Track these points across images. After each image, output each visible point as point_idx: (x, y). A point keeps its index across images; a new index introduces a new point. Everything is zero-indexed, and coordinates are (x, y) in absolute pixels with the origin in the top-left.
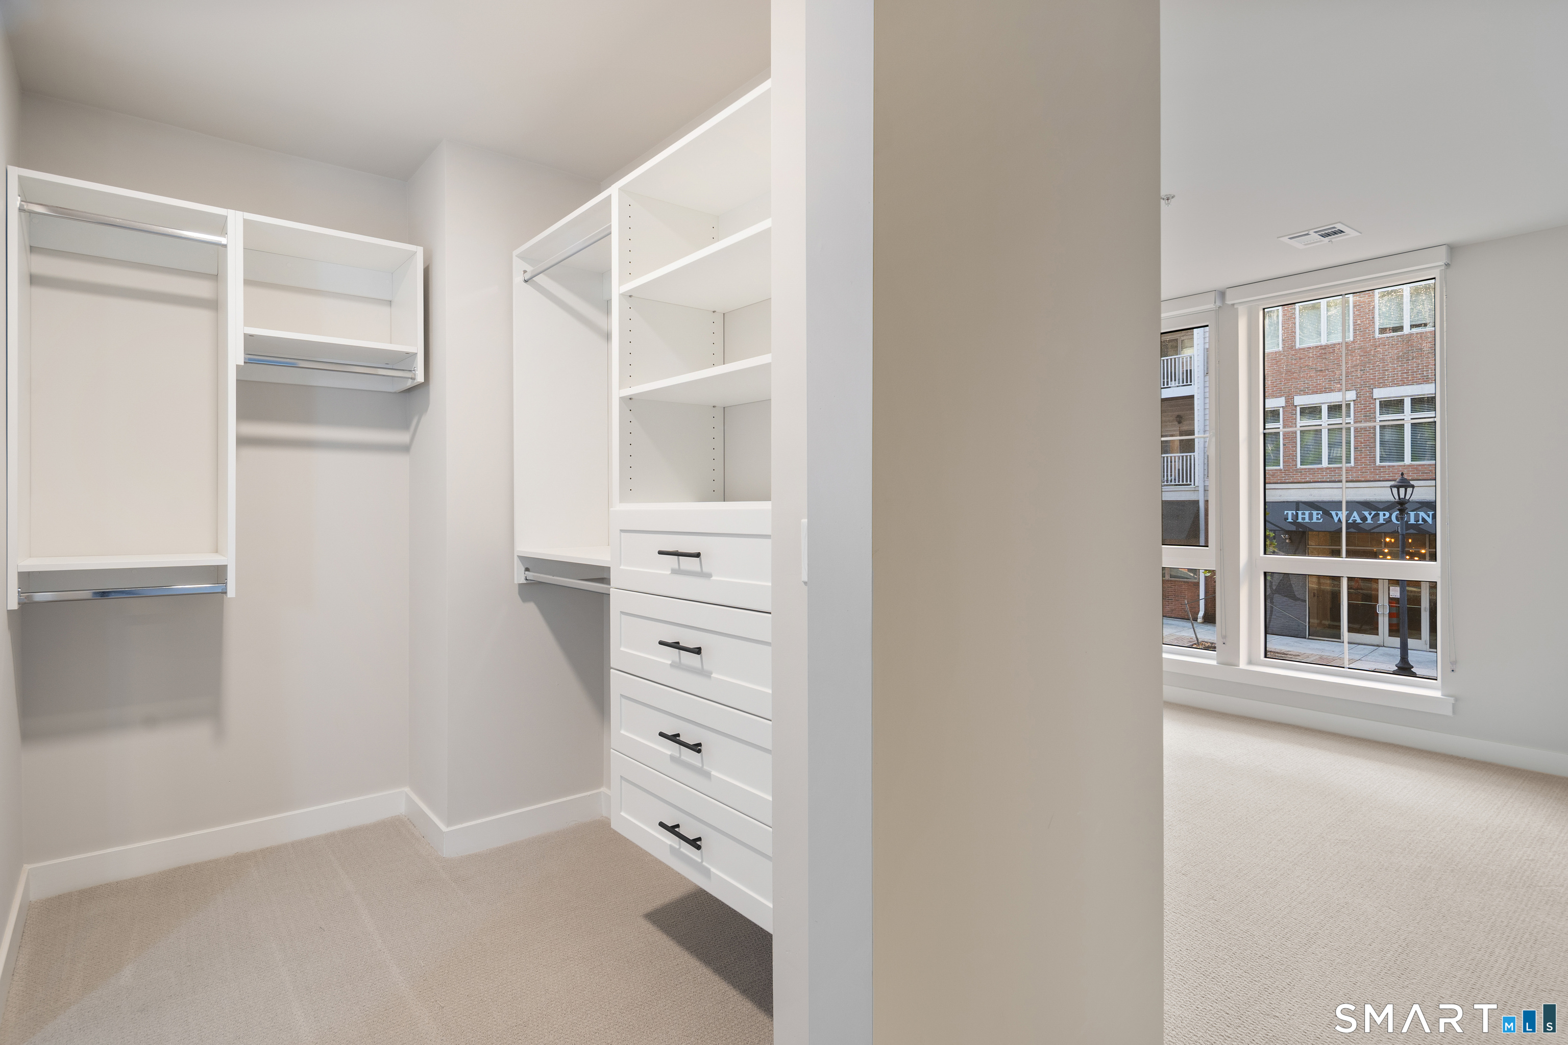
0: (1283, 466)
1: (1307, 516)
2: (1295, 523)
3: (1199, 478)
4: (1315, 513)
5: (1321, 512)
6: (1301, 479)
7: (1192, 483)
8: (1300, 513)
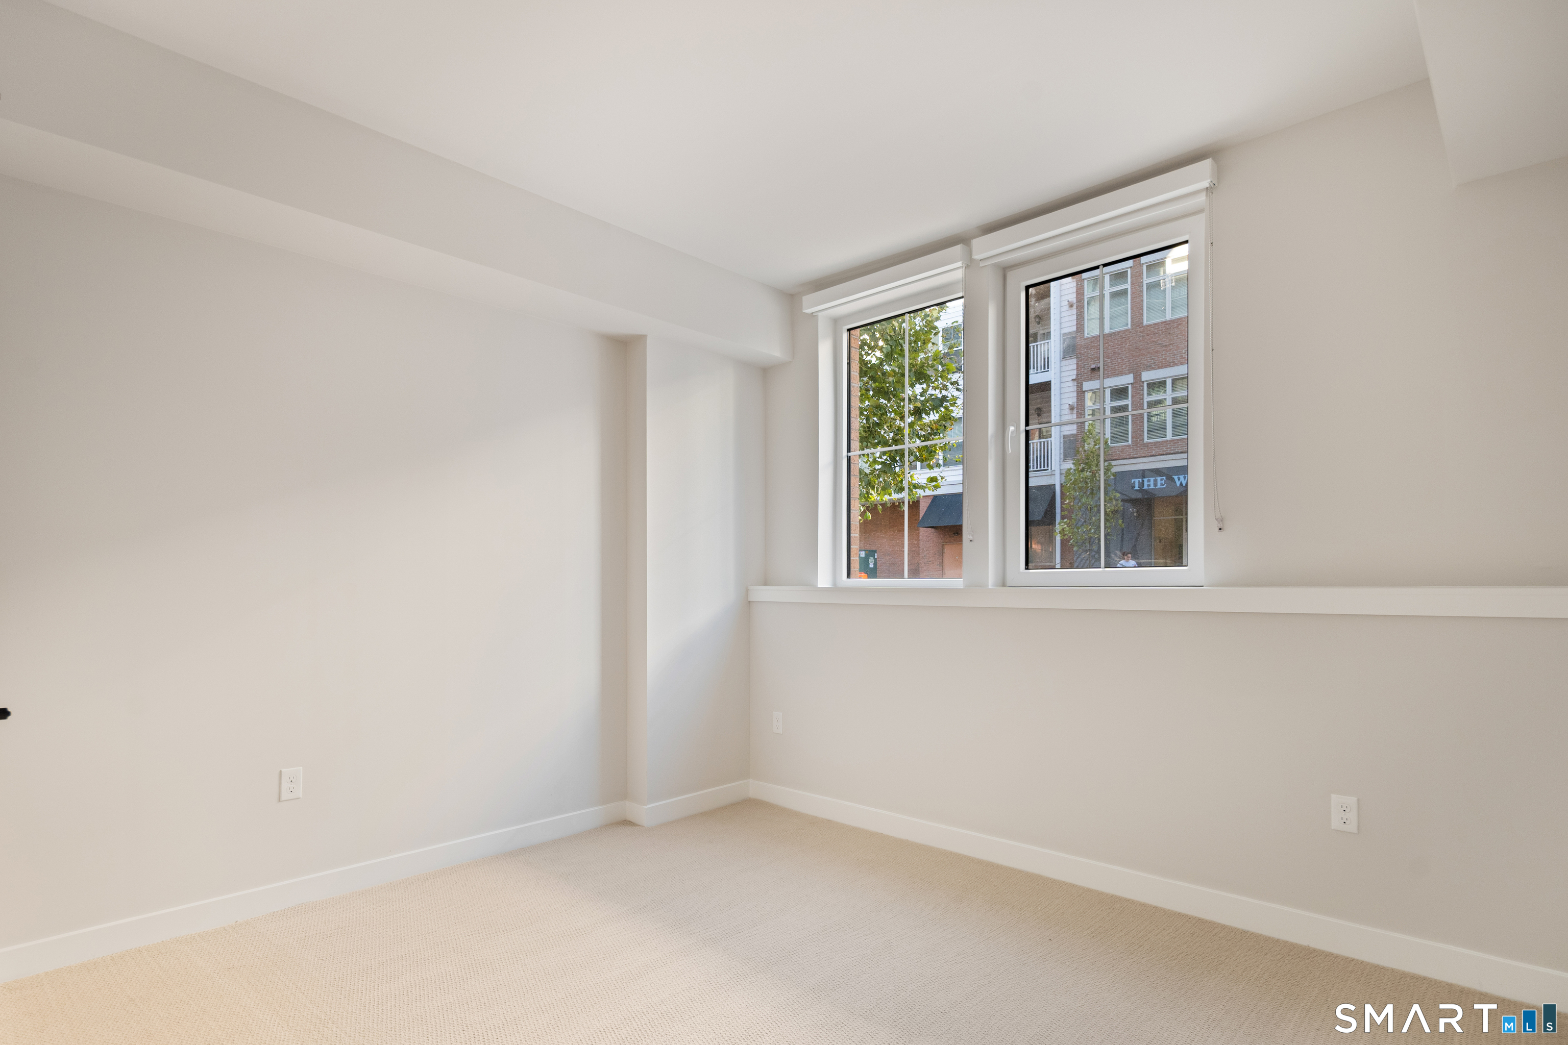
0: (1132, 441)
1: (1152, 483)
2: (1141, 490)
3: (1055, 462)
4: (1159, 479)
5: (1164, 478)
6: (1148, 453)
7: (1049, 468)
8: (1146, 480)
